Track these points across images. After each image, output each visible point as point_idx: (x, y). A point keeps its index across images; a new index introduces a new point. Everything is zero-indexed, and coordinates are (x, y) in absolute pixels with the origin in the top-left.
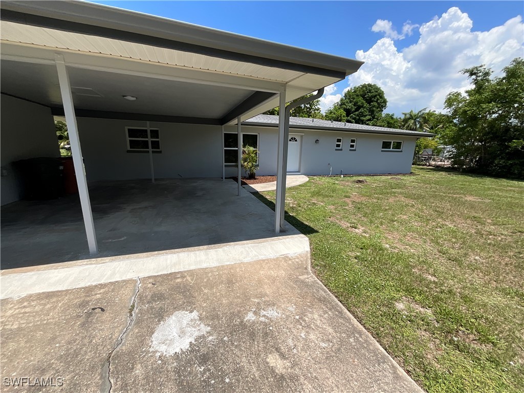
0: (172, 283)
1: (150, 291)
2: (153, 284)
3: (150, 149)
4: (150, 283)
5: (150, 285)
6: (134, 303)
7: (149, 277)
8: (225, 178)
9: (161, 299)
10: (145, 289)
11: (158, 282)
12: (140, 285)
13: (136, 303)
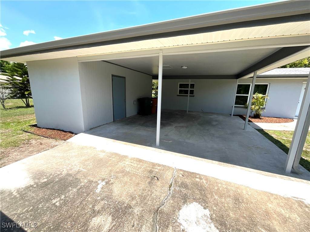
0: (193, 180)
1: (181, 179)
2: (182, 175)
3: (189, 95)
4: (181, 174)
5: (181, 175)
6: (172, 183)
7: (181, 170)
8: (234, 115)
9: (186, 188)
10: (178, 176)
11: (186, 175)
12: (176, 173)
13: (173, 183)
